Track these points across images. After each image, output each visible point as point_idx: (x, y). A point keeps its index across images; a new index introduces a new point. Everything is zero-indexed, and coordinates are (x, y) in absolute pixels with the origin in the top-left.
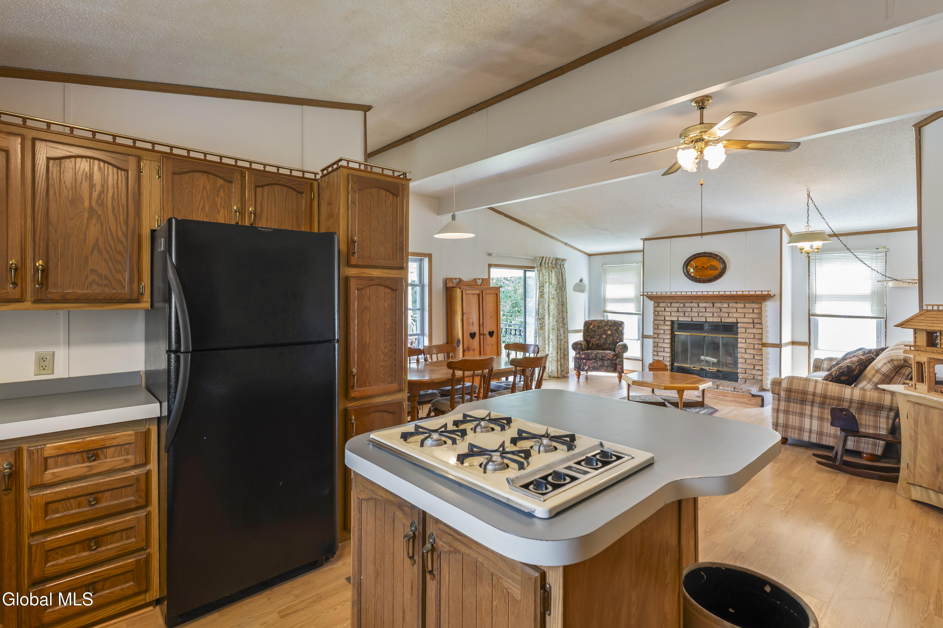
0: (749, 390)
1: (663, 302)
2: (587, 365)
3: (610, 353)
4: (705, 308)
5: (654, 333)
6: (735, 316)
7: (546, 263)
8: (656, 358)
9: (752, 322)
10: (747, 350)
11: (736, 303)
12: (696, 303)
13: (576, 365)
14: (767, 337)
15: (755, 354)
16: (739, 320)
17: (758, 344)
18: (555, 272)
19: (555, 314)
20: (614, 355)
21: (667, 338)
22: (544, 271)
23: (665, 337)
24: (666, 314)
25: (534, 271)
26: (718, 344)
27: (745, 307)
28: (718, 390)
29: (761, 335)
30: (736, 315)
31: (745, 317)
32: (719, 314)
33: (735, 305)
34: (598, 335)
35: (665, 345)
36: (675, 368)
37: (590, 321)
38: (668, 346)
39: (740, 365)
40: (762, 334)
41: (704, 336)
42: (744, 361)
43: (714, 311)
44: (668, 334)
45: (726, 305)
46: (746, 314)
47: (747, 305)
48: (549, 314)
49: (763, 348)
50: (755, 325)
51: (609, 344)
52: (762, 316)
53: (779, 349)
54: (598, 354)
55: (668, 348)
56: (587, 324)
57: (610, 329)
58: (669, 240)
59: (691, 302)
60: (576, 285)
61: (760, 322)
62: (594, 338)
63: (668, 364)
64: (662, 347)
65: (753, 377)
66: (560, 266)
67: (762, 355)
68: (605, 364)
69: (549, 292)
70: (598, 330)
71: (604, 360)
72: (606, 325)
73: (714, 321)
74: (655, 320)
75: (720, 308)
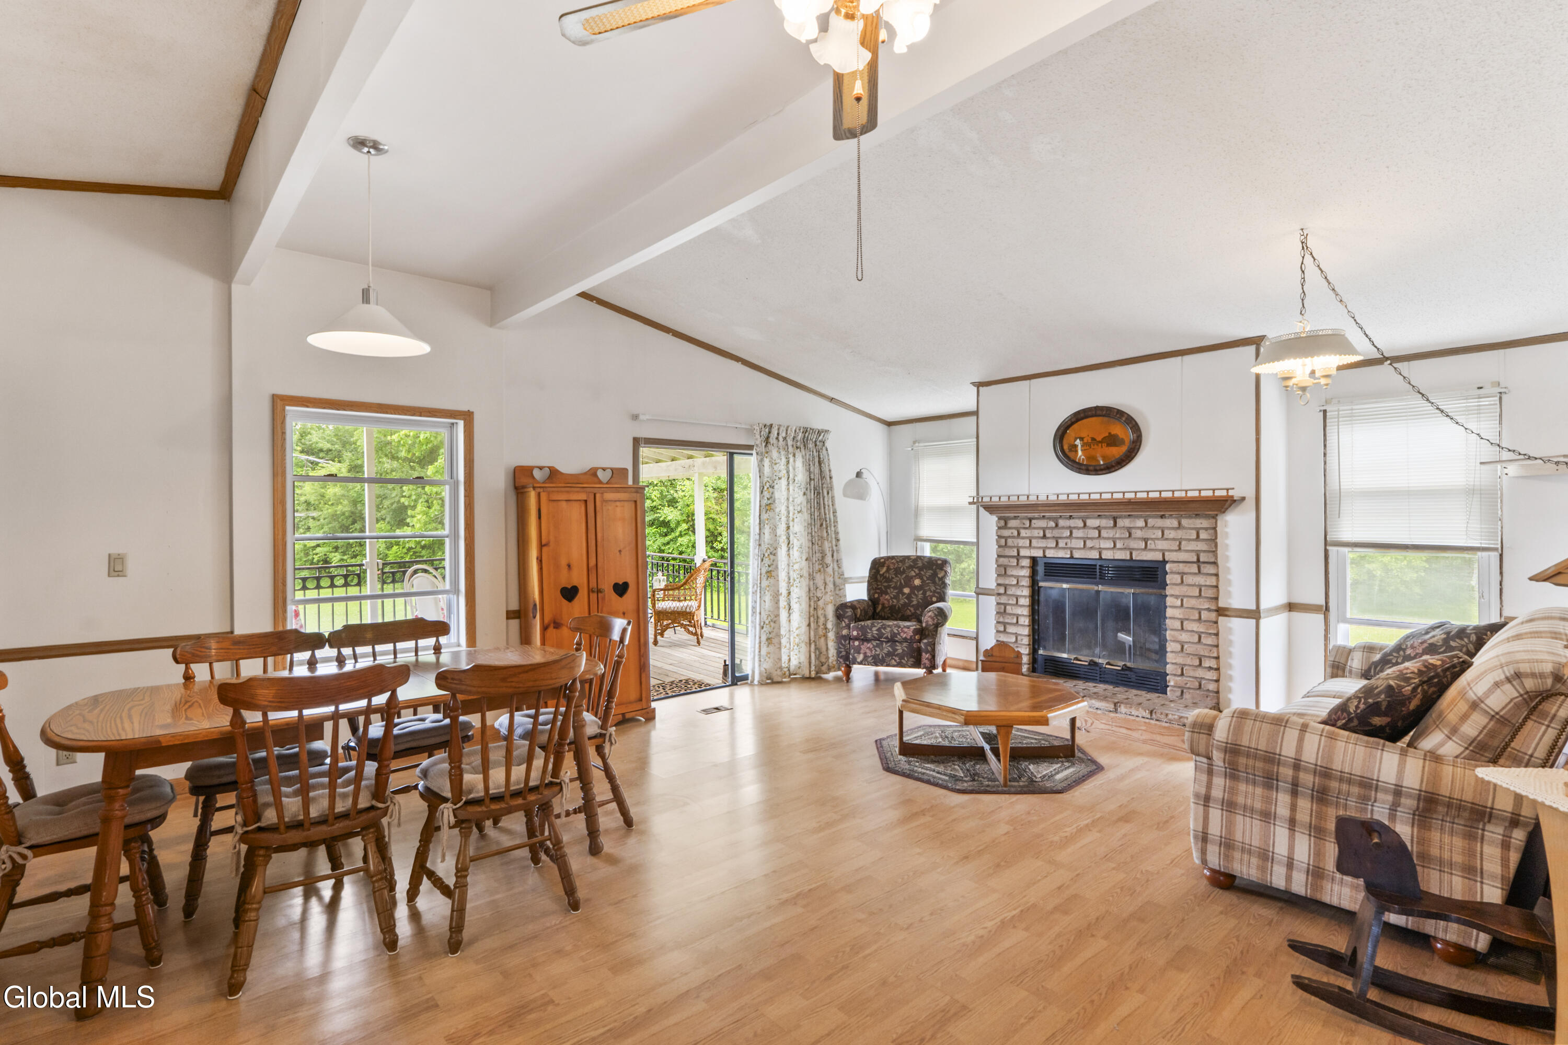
0: (1181, 717)
1: (1015, 518)
2: (862, 651)
3: (908, 627)
4: (1099, 529)
5: (999, 585)
6: (1160, 547)
7: (781, 439)
8: (1003, 638)
9: (1195, 559)
10: (1185, 623)
11: (1162, 517)
12: (1079, 518)
13: (841, 652)
14: (1229, 594)
15: (1202, 633)
16: (1168, 556)
17: (1209, 610)
18: (803, 456)
19: (804, 544)
20: (916, 632)
21: (1023, 594)
22: (775, 454)
23: (1019, 593)
24: (1021, 542)
25: (752, 454)
26: (1128, 608)
27: (1180, 526)
28: (1117, 715)
29: (1215, 590)
30: (1162, 545)
31: (1180, 549)
32: (1127, 542)
33: (1160, 522)
34: (895, 588)
35: (1019, 611)
36: (1040, 659)
37: (882, 558)
38: (1026, 611)
39: (1170, 657)
40: (1217, 587)
41: (1098, 592)
42: (1178, 647)
43: (1117, 536)
44: (1026, 587)
45: (1141, 523)
46: (1183, 543)
47: (1185, 522)
48: (789, 544)
49: (1220, 618)
50: (1202, 566)
51: (916, 607)
52: (1216, 546)
53: (1254, 621)
54: (885, 629)
55: (1026, 616)
56: (877, 565)
57: (919, 576)
58: (1027, 382)
59: (1071, 516)
60: (849, 484)
61: (1213, 560)
62: (887, 593)
63: (1025, 651)
64: (1014, 615)
65: (1197, 684)
66: (816, 445)
67: (1217, 635)
68: (897, 650)
69: (788, 499)
70: (896, 576)
71: (897, 641)
72: (911, 567)
73: (1116, 558)
74: (999, 556)
75: (1129, 530)
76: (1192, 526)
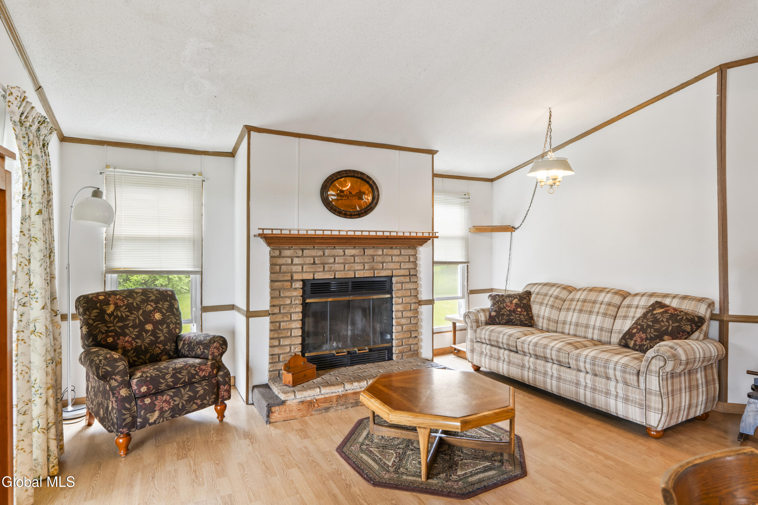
1: (289, 248)
4: (353, 256)
5: (272, 306)
6: (391, 267)
8: (278, 351)
9: (408, 274)
10: (403, 313)
11: (391, 248)
12: (340, 248)
15: (411, 317)
16: (394, 273)
17: (415, 303)
20: (213, 366)
21: (296, 311)
23: (293, 310)
24: (294, 268)
27: (400, 255)
29: (417, 291)
30: (391, 266)
31: (400, 268)
32: (371, 264)
33: (390, 252)
34: (134, 327)
35: (292, 325)
40: (417, 289)
41: (349, 302)
42: (400, 329)
43: (366, 261)
44: (298, 304)
45: (380, 252)
46: (402, 264)
47: (403, 251)
49: (419, 307)
50: (411, 277)
52: (417, 266)
53: (431, 306)
55: (298, 328)
56: (89, 304)
57: (157, 309)
59: (332, 247)
61: (416, 274)
62: (125, 335)
64: (288, 329)
65: (409, 348)
67: (417, 317)
70: (132, 313)
71: (195, 383)
72: (146, 301)
73: (365, 276)
74: (272, 281)
75: (373, 256)
76: (407, 254)
